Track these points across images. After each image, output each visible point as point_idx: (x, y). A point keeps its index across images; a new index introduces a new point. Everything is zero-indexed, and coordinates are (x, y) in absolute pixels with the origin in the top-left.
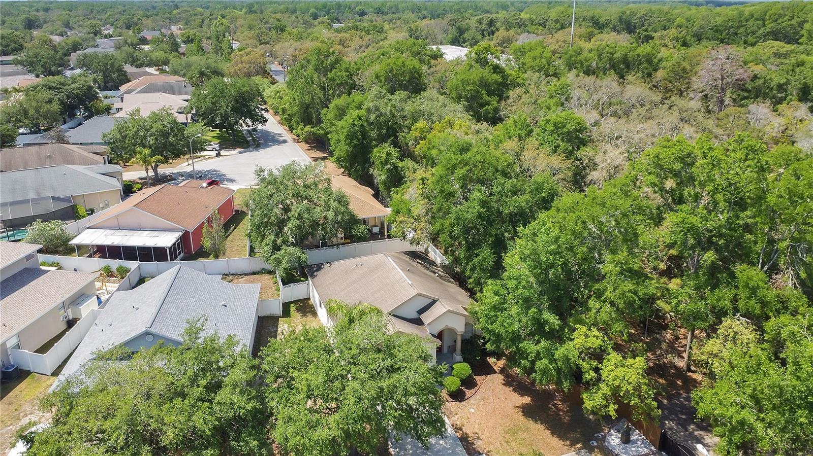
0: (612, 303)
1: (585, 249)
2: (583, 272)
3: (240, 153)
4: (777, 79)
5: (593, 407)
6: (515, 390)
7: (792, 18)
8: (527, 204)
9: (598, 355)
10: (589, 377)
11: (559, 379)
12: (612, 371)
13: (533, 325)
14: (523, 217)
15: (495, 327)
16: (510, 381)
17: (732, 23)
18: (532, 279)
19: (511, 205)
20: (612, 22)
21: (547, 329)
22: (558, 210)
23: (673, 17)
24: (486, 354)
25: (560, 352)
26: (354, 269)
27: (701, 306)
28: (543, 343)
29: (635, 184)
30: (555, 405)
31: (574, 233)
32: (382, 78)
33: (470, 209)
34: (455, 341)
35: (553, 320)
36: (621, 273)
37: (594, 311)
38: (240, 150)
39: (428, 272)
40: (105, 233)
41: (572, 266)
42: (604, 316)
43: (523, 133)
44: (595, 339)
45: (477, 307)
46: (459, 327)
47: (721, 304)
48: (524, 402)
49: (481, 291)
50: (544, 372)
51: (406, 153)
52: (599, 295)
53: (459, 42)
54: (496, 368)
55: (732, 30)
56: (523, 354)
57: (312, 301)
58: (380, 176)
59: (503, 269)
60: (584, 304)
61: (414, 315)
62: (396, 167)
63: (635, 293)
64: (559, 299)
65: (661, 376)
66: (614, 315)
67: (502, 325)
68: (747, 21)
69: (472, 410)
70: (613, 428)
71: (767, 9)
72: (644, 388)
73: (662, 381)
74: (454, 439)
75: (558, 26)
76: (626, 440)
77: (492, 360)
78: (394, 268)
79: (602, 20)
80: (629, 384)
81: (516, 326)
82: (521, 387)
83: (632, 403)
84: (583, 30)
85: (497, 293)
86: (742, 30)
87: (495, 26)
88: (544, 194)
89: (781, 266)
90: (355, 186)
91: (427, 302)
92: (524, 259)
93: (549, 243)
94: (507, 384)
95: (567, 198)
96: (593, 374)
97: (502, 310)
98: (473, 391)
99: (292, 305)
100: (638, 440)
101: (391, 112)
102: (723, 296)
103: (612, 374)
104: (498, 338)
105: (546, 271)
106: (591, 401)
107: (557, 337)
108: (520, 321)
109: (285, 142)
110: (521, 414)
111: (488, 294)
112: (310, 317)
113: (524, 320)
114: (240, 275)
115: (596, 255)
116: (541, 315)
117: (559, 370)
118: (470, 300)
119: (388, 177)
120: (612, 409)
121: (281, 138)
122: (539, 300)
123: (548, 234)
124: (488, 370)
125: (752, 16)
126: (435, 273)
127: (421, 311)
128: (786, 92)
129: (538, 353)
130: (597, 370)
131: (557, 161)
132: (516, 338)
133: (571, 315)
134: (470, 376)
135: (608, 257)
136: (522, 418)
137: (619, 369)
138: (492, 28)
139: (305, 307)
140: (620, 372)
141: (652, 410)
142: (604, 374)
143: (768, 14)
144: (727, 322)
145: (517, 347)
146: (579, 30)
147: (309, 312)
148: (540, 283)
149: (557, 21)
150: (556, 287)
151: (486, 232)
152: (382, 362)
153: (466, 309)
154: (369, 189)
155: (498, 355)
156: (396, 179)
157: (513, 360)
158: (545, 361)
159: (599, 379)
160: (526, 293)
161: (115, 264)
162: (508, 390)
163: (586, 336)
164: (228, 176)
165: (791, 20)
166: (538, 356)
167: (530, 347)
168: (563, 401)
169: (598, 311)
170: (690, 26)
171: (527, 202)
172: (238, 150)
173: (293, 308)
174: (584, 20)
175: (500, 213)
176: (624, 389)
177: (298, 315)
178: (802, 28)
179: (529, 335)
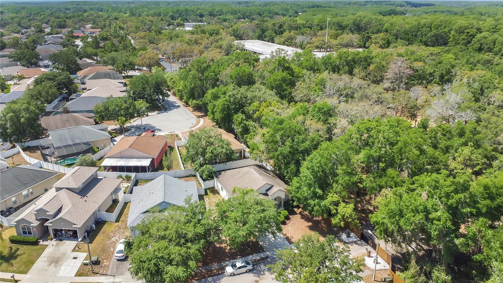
0: (342, 185)
1: (331, 165)
2: (331, 173)
3: (158, 114)
4: (429, 70)
5: (335, 223)
6: (305, 220)
7: (445, 27)
8: (309, 146)
9: (337, 204)
10: (334, 212)
11: (322, 213)
12: (342, 209)
13: (312, 194)
14: (307, 152)
15: (298, 195)
16: (303, 217)
17: (414, 29)
18: (311, 177)
19: (302, 147)
20: (350, 26)
21: (318, 195)
22: (321, 150)
23: (383, 23)
24: (294, 207)
25: (323, 203)
26: (236, 174)
27: (374, 185)
28: (316, 201)
29: (351, 137)
30: (321, 225)
31: (327, 159)
32: (233, 78)
33: (286, 149)
34: (281, 202)
35: (320, 192)
36: (345, 173)
37: (335, 188)
38: (157, 112)
39: (267, 174)
40: (115, 160)
41: (327, 171)
42: (339, 189)
43: (305, 112)
44: (336, 198)
45: (289, 188)
46: (283, 196)
47: (381, 184)
48: (310, 225)
49: (291, 182)
50: (317, 211)
51: (249, 117)
52: (337, 182)
53: (262, 38)
54: (297, 212)
55: (414, 33)
56: (308, 205)
57: (216, 188)
58: (238, 130)
59: (300, 173)
60: (331, 185)
61: (265, 192)
62: (246, 125)
63: (349, 180)
64: (322, 184)
65: (363, 213)
66: (342, 189)
67: (301, 194)
68: (422, 27)
69: (289, 228)
70: (343, 233)
71: (432, 21)
72: (353, 215)
73: (363, 215)
74: (284, 238)
75: (319, 28)
76: (348, 236)
77: (296, 209)
78: (254, 173)
79: (343, 24)
80: (348, 214)
81: (306, 194)
82: (307, 219)
83: (349, 221)
84: (333, 32)
85: (298, 182)
86: (419, 33)
87: (283, 28)
88: (315, 143)
89: (404, 169)
90: (226, 134)
91: (270, 186)
92: (308, 169)
93: (317, 163)
94: (302, 218)
95: (325, 145)
96: (335, 211)
97: (300, 188)
98: (289, 221)
99: (208, 190)
100: (353, 236)
101: (241, 96)
102: (382, 181)
103: (342, 210)
104: (299, 199)
105: (316, 173)
106: (334, 221)
107: (322, 198)
108: (307, 193)
109: (179, 106)
110: (308, 229)
111: (295, 183)
112: (217, 195)
113: (309, 192)
114: (181, 177)
115: (335, 167)
116: (315, 190)
117: (322, 210)
118: (286, 186)
119: (242, 130)
120: (342, 224)
121: (176, 105)
122: (314, 184)
123: (317, 160)
124: (295, 213)
125: (425, 25)
126: (270, 174)
127: (267, 190)
128: (434, 77)
129: (315, 204)
130: (336, 210)
131: (320, 125)
132: (306, 199)
133: (326, 190)
134: (288, 216)
135: (339, 167)
136: (309, 230)
137: (344, 208)
138: (281, 29)
139: (214, 191)
140: (345, 210)
141: (357, 224)
142: (339, 211)
143: (433, 24)
144: (384, 190)
145: (307, 202)
146: (331, 31)
147: (216, 193)
148: (315, 178)
149: (318, 25)
150: (320, 179)
151: (292, 158)
152: (259, 208)
153: (285, 189)
154: (232, 134)
155: (298, 207)
156: (246, 130)
157: (305, 208)
158: (317, 207)
159: (337, 213)
160: (310, 182)
161: (124, 174)
162: (303, 220)
163: (332, 197)
164: (157, 128)
165: (445, 28)
166: (315, 205)
167: (311, 202)
168: (324, 224)
169: (337, 188)
170: (392, 29)
171: (309, 145)
172: (156, 112)
173: (208, 191)
174: (333, 24)
175: (297, 150)
176: (346, 216)
177: (212, 194)
178: (450, 33)
179: (311, 198)
